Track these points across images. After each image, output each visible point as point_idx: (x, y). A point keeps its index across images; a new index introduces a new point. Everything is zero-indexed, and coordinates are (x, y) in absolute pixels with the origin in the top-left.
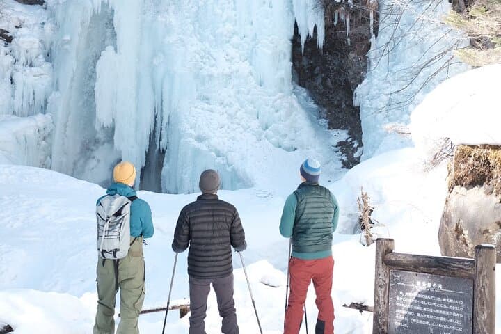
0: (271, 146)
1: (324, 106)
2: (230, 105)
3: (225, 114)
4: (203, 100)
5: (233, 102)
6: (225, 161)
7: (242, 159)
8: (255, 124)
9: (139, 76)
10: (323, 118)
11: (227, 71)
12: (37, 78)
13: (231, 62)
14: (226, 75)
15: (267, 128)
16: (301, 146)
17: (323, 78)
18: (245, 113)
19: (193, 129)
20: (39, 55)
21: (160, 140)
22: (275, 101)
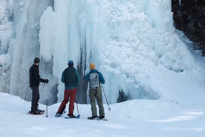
0: (165, 69)
1: (197, 41)
2: (134, 41)
3: (131, 47)
4: (114, 39)
5: (136, 39)
6: (133, 81)
7: (147, 78)
8: (152, 54)
9: (69, 27)
10: (197, 49)
11: (130, 18)
12: (3, 31)
13: (132, 12)
14: (129, 21)
15: (160, 57)
16: (186, 68)
17: (194, 22)
18: (145, 46)
19: (108, 59)
20: (5, 17)
21: (85, 69)
22: (165, 37)
